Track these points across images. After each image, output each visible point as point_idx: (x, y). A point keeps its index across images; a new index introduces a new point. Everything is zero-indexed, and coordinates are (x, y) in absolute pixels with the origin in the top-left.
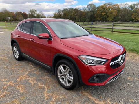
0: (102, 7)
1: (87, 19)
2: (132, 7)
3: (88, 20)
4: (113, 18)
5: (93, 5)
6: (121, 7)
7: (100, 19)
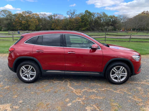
0: (20, 14)
1: (3, 28)
2: (50, 17)
3: (5, 28)
4: (35, 27)
5: (8, 11)
6: (41, 16)
7: (21, 28)
